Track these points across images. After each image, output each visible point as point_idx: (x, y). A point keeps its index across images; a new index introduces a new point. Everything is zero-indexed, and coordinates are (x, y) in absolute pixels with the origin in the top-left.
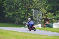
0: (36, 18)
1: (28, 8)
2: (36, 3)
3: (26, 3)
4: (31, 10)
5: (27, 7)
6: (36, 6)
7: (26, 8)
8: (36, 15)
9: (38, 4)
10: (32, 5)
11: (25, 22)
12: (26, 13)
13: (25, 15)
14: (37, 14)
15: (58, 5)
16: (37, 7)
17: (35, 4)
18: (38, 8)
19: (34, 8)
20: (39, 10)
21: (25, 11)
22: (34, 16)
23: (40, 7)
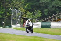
0: (15, 18)
2: (15, 2)
4: (9, 9)
5: (5, 6)
6: (15, 5)
7: (4, 7)
8: (15, 14)
9: (17, 3)
10: (11, 4)
11: (3, 22)
12: (4, 12)
13: (3, 14)
14: (16, 13)
15: (37, 4)
16: (16, 6)
17: (13, 3)
18: (17, 7)
19: (13, 7)
20: (18, 9)
21: (3, 10)
22: (13, 16)
23: (19, 6)
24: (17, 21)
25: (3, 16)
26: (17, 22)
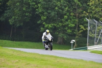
0: (93, 34)
1: (79, 16)
2: (94, 8)
3: (76, 7)
4: (85, 20)
5: (77, 14)
6: (93, 12)
7: (75, 16)
8: (93, 28)
9: (97, 10)
10: (87, 11)
11: (74, 40)
12: (76, 25)
13: (75, 28)
14: (95, 27)
16: (95, 14)
17: (91, 9)
18: (97, 16)
19: (90, 17)
20: (99, 19)
21: (74, 21)
22: (90, 31)
23: (100, 15)
24: (97, 39)
25: (73, 31)
26: (96, 41)
